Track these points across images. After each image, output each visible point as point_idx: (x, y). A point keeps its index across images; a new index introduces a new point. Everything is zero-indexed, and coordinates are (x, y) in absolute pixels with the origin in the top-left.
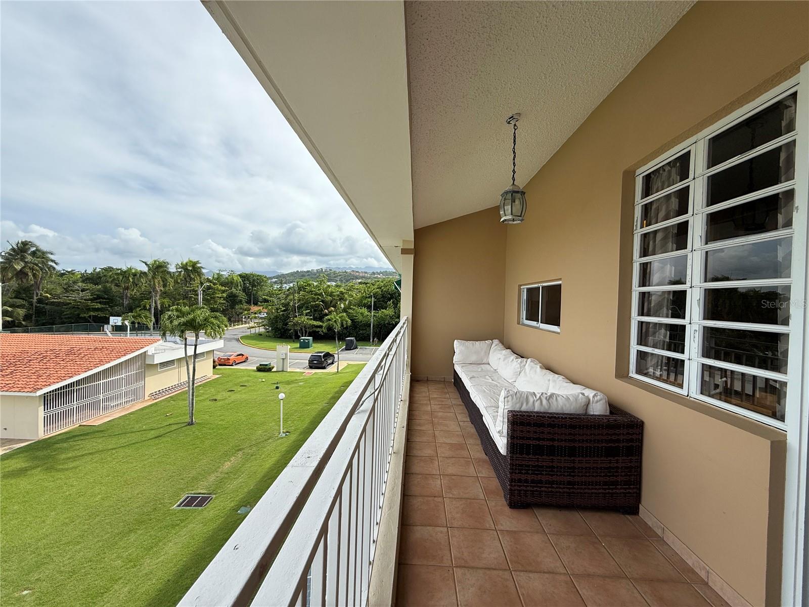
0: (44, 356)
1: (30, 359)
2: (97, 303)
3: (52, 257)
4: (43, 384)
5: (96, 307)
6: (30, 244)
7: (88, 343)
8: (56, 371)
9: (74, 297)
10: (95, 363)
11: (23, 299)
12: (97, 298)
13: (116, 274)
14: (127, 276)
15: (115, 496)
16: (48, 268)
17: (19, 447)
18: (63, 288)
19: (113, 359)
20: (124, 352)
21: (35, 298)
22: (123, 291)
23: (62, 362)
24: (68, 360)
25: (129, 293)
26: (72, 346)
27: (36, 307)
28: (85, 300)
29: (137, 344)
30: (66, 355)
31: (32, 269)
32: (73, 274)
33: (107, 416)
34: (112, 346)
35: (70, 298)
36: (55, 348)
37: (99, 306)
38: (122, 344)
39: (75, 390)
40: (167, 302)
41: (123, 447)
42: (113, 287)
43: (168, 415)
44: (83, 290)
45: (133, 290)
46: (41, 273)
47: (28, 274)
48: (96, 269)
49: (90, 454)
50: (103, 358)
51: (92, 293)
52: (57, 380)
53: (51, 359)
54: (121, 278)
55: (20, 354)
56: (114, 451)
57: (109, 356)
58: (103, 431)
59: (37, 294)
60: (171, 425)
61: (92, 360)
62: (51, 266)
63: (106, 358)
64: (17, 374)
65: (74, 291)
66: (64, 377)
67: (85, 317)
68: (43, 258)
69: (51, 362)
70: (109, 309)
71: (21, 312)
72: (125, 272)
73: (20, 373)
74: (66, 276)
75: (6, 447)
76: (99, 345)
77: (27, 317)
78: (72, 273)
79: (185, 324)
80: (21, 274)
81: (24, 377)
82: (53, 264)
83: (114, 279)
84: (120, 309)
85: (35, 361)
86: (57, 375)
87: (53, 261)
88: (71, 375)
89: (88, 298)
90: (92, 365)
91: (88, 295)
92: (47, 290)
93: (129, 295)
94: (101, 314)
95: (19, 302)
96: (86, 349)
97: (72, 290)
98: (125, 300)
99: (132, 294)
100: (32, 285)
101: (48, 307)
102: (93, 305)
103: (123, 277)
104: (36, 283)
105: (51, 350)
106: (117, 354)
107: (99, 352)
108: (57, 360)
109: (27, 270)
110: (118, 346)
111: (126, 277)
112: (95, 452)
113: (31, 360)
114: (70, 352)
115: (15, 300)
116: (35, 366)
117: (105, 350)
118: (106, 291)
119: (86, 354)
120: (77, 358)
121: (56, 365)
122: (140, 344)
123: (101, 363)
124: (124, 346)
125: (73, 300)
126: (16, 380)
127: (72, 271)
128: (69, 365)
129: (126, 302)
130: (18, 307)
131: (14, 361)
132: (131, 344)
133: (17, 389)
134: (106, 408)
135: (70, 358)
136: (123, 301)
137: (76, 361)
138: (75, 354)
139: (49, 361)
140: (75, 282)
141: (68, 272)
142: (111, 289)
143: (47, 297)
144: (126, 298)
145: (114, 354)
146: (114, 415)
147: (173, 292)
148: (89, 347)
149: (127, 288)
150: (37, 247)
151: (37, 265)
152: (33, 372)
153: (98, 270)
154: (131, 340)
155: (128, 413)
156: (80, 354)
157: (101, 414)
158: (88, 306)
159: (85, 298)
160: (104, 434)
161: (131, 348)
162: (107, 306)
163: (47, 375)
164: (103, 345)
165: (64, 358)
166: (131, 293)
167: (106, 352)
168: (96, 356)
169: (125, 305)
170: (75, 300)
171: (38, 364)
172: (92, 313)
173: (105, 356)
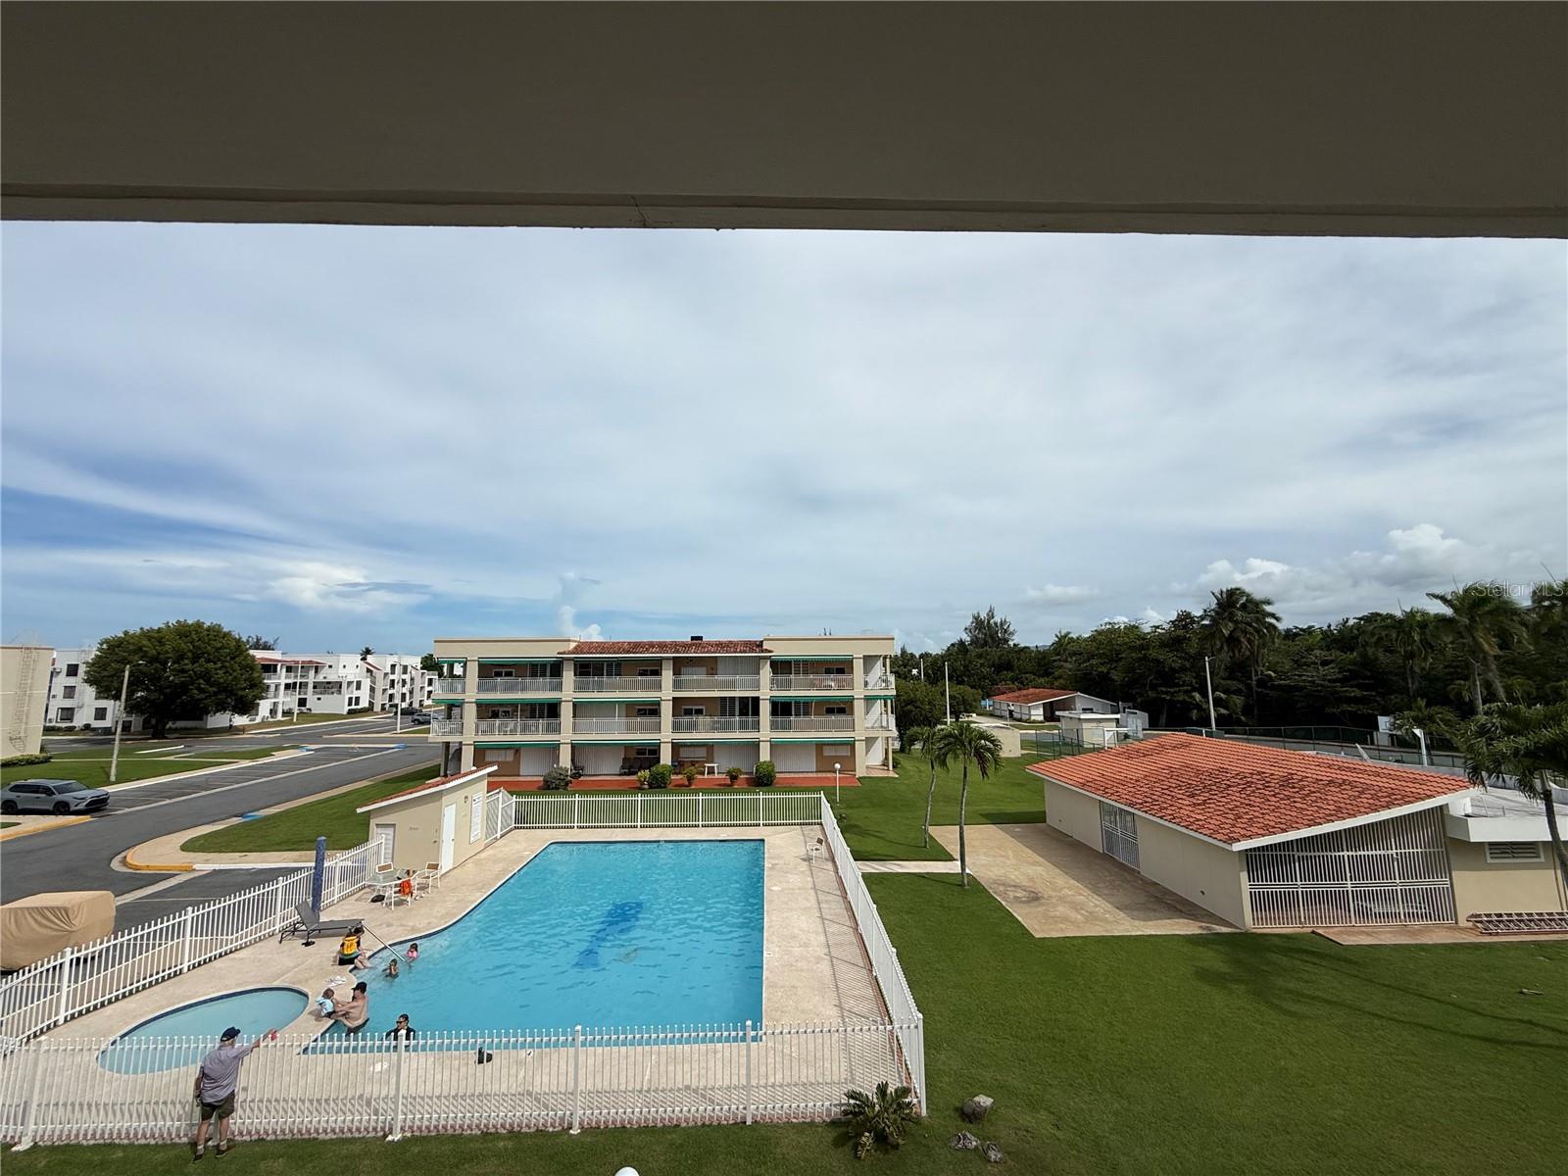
0: (1248, 782)
1: (1228, 783)
2: (1352, 686)
3: (1268, 608)
4: (1243, 832)
5: (1353, 694)
6: (1238, 592)
7: (1318, 768)
8: (1263, 814)
9: (1309, 675)
10: (1328, 812)
11: (1238, 680)
12: (1350, 677)
13: (1386, 627)
14: (1407, 629)
15: (1374, 1134)
16: (1266, 628)
17: (1219, 931)
18: (1293, 660)
19: (1363, 810)
20: (1388, 799)
21: (1254, 678)
22: (1404, 663)
23: (1273, 799)
24: (1282, 796)
25: (1417, 666)
26: (1290, 771)
27: (1258, 693)
28: (1329, 681)
29: (1417, 786)
30: (1280, 786)
31: (1245, 632)
32: (1310, 633)
33: (1368, 934)
34: (1362, 780)
35: (1304, 678)
36: (1264, 770)
37: (1356, 693)
38: (1385, 780)
39: (1296, 857)
40: (1521, 685)
41: (1398, 1021)
42: (1381, 655)
43: (1525, 990)
44: (1325, 663)
45: (1425, 659)
46: (1257, 637)
47: (1240, 642)
48: (1347, 621)
49: (1329, 1002)
50: (1342, 805)
51: (1341, 668)
52: (1262, 832)
53: (1258, 789)
54: (1394, 635)
55: (1217, 772)
56: (1376, 1022)
57: (1355, 803)
58: (1355, 963)
59: (1256, 671)
60: (1535, 1025)
61: (1322, 805)
62: (1270, 624)
63: (1349, 807)
64: (1211, 806)
65: (1308, 666)
66: (1274, 827)
67: (1334, 713)
68: (1258, 612)
69: (1257, 795)
70: (1378, 699)
71: (1238, 701)
72: (1401, 621)
73: (1213, 806)
74: (1300, 638)
75: (1204, 924)
76: (1339, 776)
77: (1247, 710)
78: (1309, 631)
79: (1530, 753)
80: (1232, 641)
81: (1219, 813)
82: (1273, 621)
83: (1380, 639)
84: (1402, 700)
85: (1234, 789)
86: (1262, 820)
87: (1273, 616)
88: (1284, 826)
89: (1334, 677)
90: (1321, 815)
91: (1331, 671)
92: (1270, 666)
93: (1417, 669)
94: (1364, 710)
95: (1234, 684)
96: (1314, 781)
97: (1305, 664)
98: (1410, 681)
99: (1424, 669)
100: (1248, 658)
101: (1272, 693)
102: (1346, 691)
103: (1399, 632)
104: (1252, 653)
105: (1259, 773)
106: (1371, 801)
107: (1337, 790)
108: (1267, 793)
109: (1238, 634)
110: (1375, 783)
111: (1404, 631)
112: (1335, 1002)
113: (1230, 786)
114: (1286, 782)
115: (1228, 682)
116: (1234, 798)
117: (1348, 787)
118: (1367, 663)
119: (1313, 789)
120: (1297, 795)
121: (1263, 802)
122: (1425, 787)
123: (1339, 814)
124: (1386, 785)
125: (1310, 682)
126: (1208, 815)
127: (1310, 627)
128: (1283, 806)
129: (1412, 686)
130: (1235, 692)
131: (1209, 783)
132: (1404, 784)
133: (1208, 832)
134: (1364, 914)
135: (1286, 793)
136: (1407, 683)
137: (1295, 802)
138: (1295, 788)
139: (1254, 792)
140: (1310, 649)
141: (1301, 630)
142: (1377, 659)
143: (1270, 676)
144: (1413, 678)
145: (1365, 801)
146: (1382, 937)
147: (1538, 659)
148: (1320, 777)
149: (1411, 655)
150: (1248, 595)
151: (1250, 625)
152: (1230, 807)
153: (1351, 622)
154: (1404, 774)
155: (1415, 942)
156: (1302, 789)
157: (1353, 923)
158: (1336, 692)
159: (1329, 677)
160: (1359, 971)
161: (1404, 793)
162: (1374, 693)
163: (1248, 817)
164: (1345, 777)
165: (1277, 791)
166: (1423, 665)
167: (1350, 793)
168: (1329, 798)
169: (1411, 690)
170: (1313, 682)
171: (1238, 795)
172: (1345, 707)
173: (1348, 802)
